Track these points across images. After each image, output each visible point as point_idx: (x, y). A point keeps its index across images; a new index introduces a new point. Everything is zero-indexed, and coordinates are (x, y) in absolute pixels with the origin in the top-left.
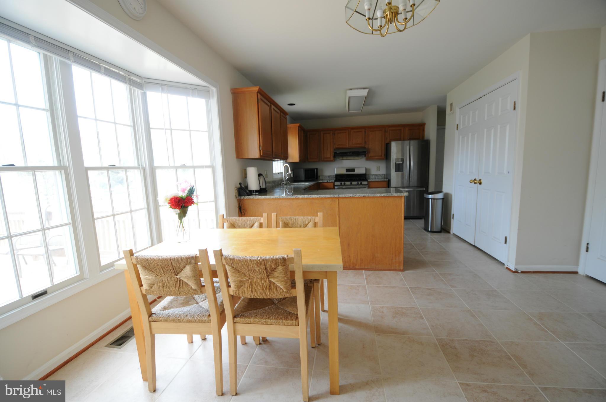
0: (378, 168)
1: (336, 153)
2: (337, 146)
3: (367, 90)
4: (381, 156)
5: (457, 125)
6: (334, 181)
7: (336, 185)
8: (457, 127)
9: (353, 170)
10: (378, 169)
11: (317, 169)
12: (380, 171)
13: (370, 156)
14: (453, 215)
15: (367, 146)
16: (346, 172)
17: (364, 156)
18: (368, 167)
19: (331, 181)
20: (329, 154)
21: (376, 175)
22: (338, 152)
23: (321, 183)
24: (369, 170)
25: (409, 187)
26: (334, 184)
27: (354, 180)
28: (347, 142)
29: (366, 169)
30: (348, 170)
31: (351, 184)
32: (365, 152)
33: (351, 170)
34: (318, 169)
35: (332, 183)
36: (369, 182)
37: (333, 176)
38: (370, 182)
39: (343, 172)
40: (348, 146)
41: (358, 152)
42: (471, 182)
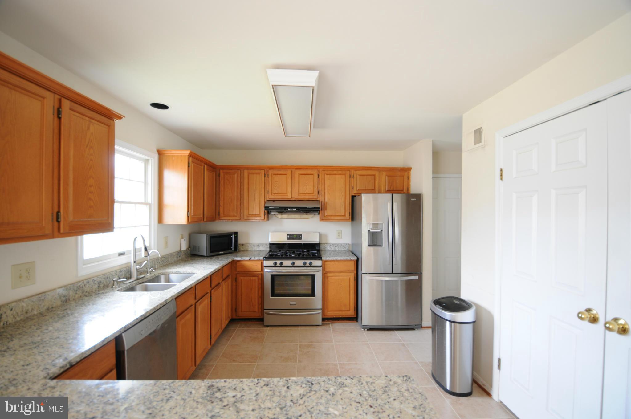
0: (339, 233)
1: (268, 207)
2: (271, 197)
3: (316, 74)
4: (345, 215)
5: (501, 170)
6: (262, 258)
7: (267, 267)
8: (501, 175)
9: (299, 236)
10: (339, 236)
11: (236, 233)
12: (342, 238)
13: (326, 214)
14: (499, 360)
15: (321, 199)
16: (288, 239)
17: (317, 214)
18: (323, 231)
19: (257, 258)
20: (257, 208)
21: (336, 245)
22: (271, 205)
23: (238, 261)
24: (326, 236)
25: (392, 273)
26: (262, 263)
27: (299, 257)
28: (289, 190)
29: (320, 236)
30: (291, 237)
31: (293, 265)
32: (319, 208)
33: (295, 236)
34: (239, 234)
35: (260, 262)
36: (324, 262)
37: (266, 244)
38: (327, 261)
39: (283, 239)
40: (289, 197)
41: (306, 208)
42: (581, 318)
